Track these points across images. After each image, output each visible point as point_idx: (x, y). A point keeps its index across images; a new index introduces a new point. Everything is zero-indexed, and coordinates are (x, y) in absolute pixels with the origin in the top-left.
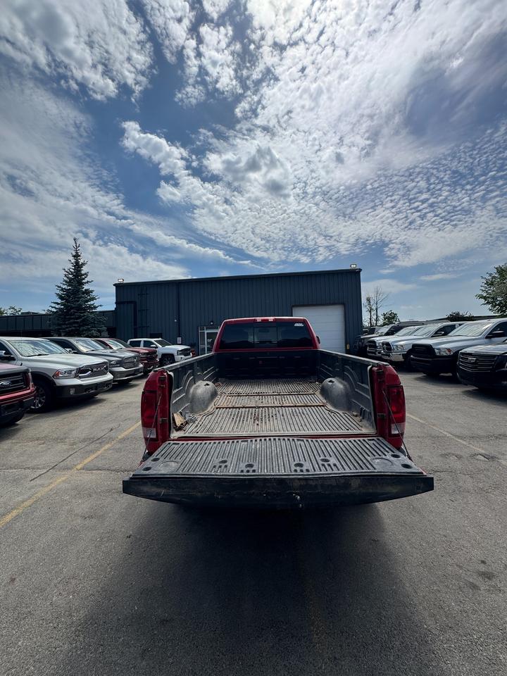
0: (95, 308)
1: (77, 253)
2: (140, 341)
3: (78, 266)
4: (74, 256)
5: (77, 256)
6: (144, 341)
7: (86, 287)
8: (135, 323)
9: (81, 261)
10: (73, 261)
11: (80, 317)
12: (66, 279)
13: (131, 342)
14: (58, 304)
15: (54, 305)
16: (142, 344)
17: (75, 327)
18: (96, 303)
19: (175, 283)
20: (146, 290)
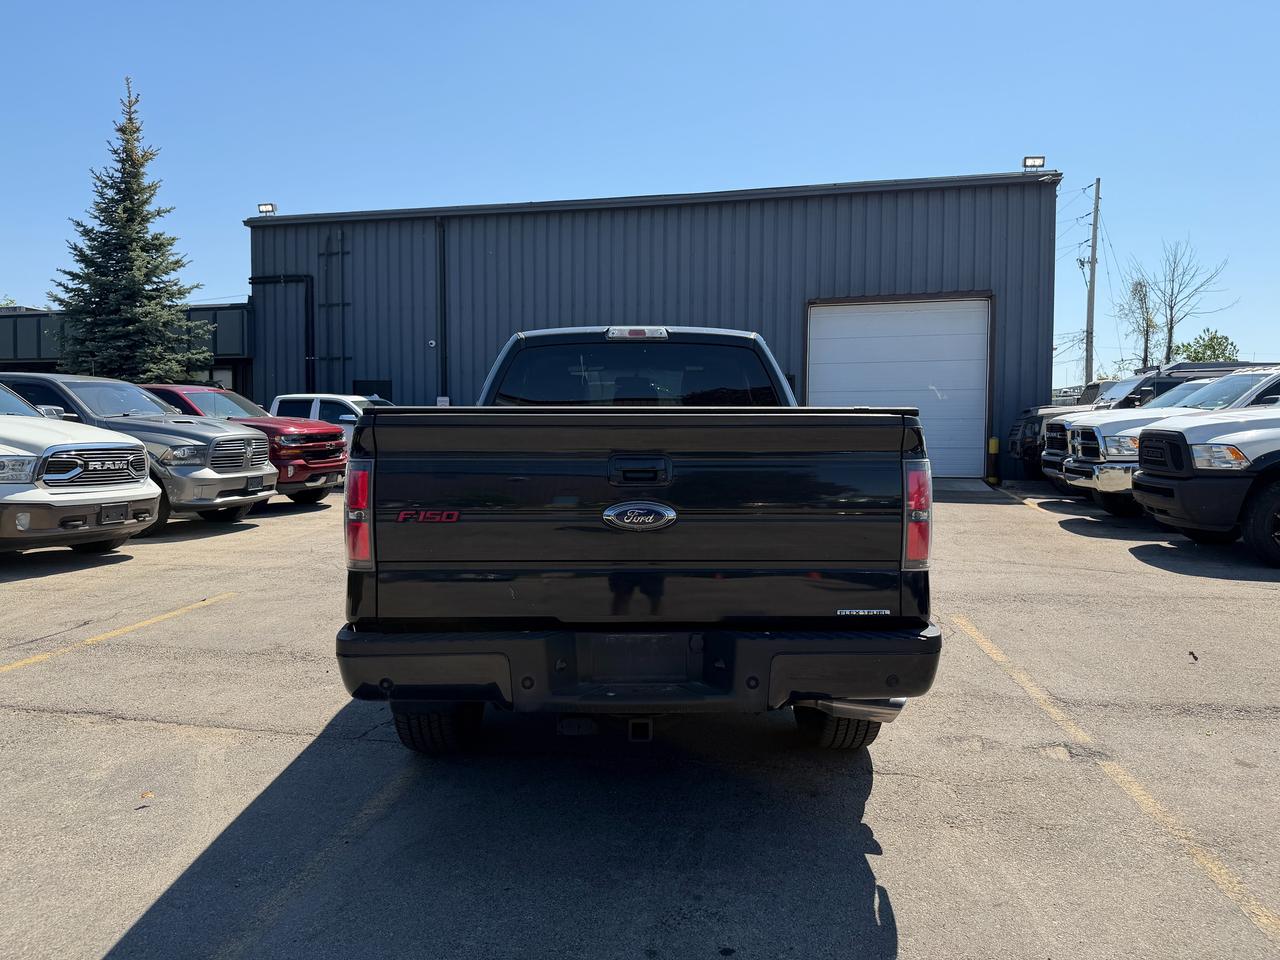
0: (182, 293)
1: (130, 119)
2: (309, 402)
3: (132, 162)
4: (122, 130)
5: (129, 131)
6: (323, 402)
8: (310, 348)
9: (141, 148)
10: (118, 144)
12: (99, 200)
13: (282, 402)
14: (74, 276)
15: (65, 279)
16: (315, 409)
17: (119, 348)
18: (181, 277)
19: (433, 218)
20: (343, 240)
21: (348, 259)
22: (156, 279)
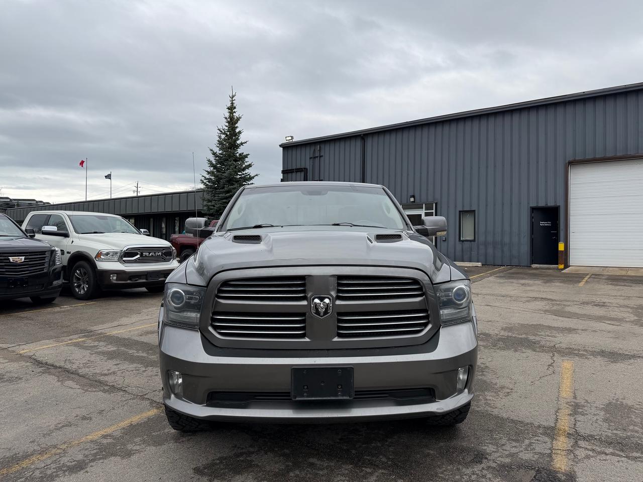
1: (232, 103)
3: (232, 121)
4: (228, 108)
5: (232, 109)
7: (240, 151)
9: (236, 115)
11: (229, 191)
12: (219, 139)
14: (209, 173)
15: (205, 174)
19: (360, 135)
20: (320, 150)
21: (322, 159)
22: (240, 173)
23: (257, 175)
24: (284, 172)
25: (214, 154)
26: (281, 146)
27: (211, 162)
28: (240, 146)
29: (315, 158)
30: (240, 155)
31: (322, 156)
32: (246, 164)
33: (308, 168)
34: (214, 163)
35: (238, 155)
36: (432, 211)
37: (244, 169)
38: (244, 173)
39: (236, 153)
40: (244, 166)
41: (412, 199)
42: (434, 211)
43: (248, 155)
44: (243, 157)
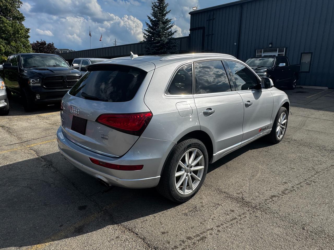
0: (172, 34)
7: (166, 18)
11: (159, 42)
19: (239, 4)
20: (213, 15)
22: (166, 32)
23: (175, 32)
24: (191, 30)
25: (151, 20)
26: (189, 13)
27: (149, 25)
28: (166, 15)
29: (210, 20)
30: (167, 19)
31: (214, 19)
32: (169, 25)
33: (206, 27)
34: (151, 26)
35: (164, 20)
36: (283, 53)
37: (168, 29)
38: (168, 31)
39: (164, 19)
40: (168, 27)
41: (270, 46)
42: (284, 53)
43: (171, 19)
44: (168, 21)
